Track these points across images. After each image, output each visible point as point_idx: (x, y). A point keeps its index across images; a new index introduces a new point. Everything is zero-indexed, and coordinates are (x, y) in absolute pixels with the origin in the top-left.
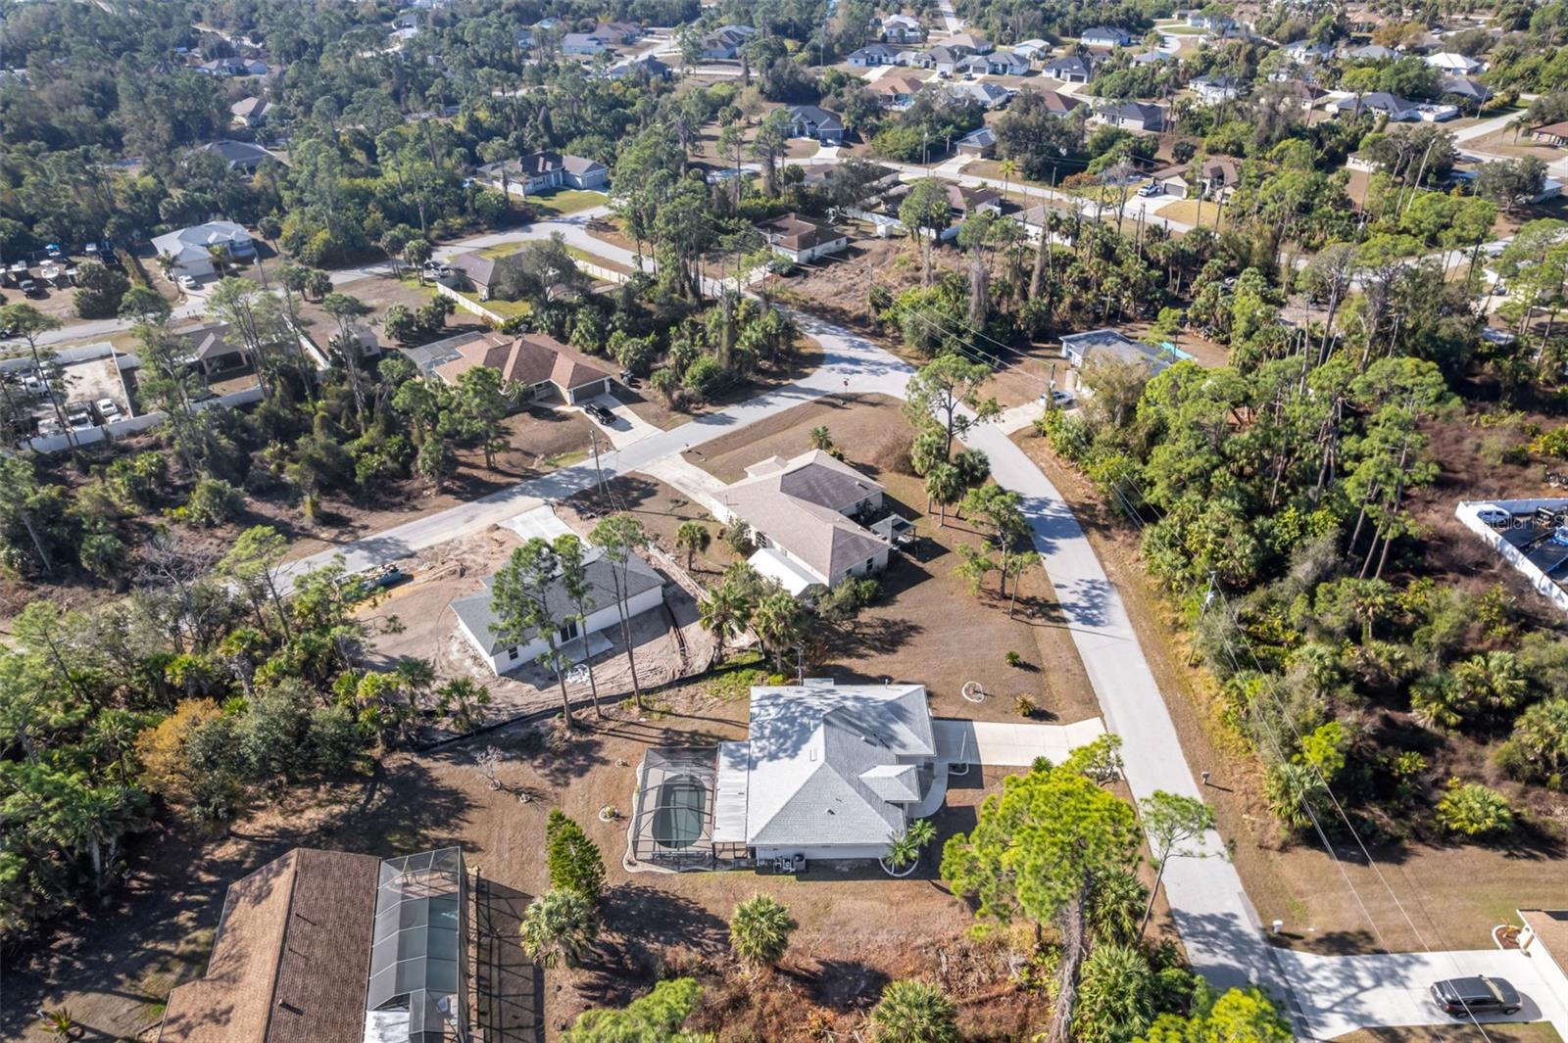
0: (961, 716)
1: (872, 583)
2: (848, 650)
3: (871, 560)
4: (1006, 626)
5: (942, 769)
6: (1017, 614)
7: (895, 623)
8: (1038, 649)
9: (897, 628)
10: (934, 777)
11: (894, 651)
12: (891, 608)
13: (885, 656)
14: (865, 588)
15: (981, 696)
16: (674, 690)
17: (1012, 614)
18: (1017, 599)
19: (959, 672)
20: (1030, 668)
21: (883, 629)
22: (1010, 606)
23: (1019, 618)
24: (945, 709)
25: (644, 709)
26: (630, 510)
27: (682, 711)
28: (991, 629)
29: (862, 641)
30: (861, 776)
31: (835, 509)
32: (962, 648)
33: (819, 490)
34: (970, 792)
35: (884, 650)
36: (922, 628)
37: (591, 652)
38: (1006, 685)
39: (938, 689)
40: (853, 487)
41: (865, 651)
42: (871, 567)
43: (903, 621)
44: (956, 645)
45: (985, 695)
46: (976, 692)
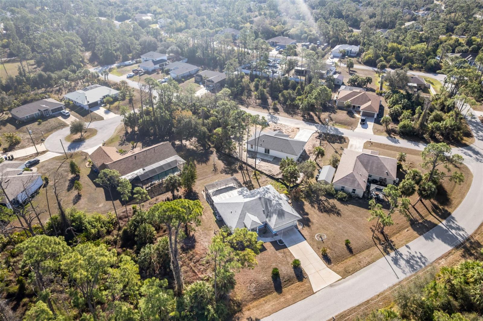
0: (306, 237)
1: (345, 195)
2: (313, 202)
3: (355, 190)
4: (366, 237)
5: (277, 238)
6: (377, 239)
7: (336, 209)
8: (364, 251)
9: (334, 210)
10: (272, 237)
11: (322, 212)
12: (342, 205)
13: (318, 211)
14: (341, 194)
15: (320, 239)
16: (266, 177)
17: (375, 237)
18: (386, 237)
19: (327, 231)
20: (350, 250)
21: (330, 207)
22: (379, 236)
23: (375, 240)
24: (305, 231)
25: (255, 175)
26: (329, 143)
27: (260, 181)
28: (360, 234)
29: (320, 204)
30: (247, 213)
31: (369, 173)
32: (341, 229)
33: (370, 165)
34: (272, 248)
35: (320, 210)
36: (341, 216)
37: (266, 158)
38: (333, 245)
39: (313, 227)
40: (383, 172)
41: (316, 206)
42: (354, 192)
43: (339, 210)
44: (341, 226)
45: (322, 240)
46: (321, 237)
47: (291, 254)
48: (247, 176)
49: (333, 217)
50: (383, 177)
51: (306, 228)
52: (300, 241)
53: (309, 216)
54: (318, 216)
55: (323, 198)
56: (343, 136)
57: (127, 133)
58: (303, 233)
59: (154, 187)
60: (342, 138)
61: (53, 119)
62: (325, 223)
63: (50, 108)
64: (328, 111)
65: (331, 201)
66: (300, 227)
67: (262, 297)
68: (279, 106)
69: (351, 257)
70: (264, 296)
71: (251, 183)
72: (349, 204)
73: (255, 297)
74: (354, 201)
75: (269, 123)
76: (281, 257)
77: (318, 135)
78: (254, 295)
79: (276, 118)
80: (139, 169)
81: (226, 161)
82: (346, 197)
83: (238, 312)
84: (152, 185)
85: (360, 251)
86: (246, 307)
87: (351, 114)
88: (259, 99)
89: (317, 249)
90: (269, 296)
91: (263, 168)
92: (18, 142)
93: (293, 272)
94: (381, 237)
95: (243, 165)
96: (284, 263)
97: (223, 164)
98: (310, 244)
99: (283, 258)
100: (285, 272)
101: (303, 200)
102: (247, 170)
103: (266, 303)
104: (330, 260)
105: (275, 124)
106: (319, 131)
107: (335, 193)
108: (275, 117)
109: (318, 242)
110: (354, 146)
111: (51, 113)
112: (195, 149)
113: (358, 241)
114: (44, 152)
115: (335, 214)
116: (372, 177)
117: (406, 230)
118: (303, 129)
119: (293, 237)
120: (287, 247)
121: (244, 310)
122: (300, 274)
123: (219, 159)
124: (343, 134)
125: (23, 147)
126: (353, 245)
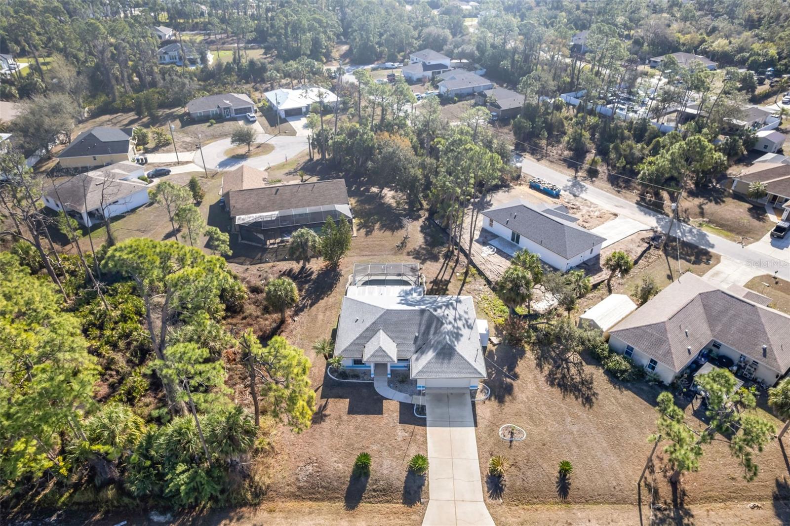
0: (480, 420)
1: (625, 365)
2: (546, 358)
3: (655, 363)
4: (622, 476)
5: (419, 400)
6: (650, 490)
7: (590, 389)
8: (599, 503)
9: (584, 389)
10: (411, 395)
11: (552, 385)
12: (610, 386)
13: (543, 379)
14: (618, 362)
15: (508, 437)
16: (485, 283)
17: (648, 485)
18: (679, 499)
19: (536, 426)
20: (564, 487)
21: (578, 379)
22: (660, 485)
23: (644, 492)
24: (486, 409)
25: (466, 274)
26: (667, 256)
27: (466, 287)
28: (611, 461)
29: (558, 367)
30: (381, 331)
31: (714, 336)
32: (572, 433)
33: (725, 319)
34: (396, 415)
35: (551, 380)
36: (591, 407)
37: (507, 250)
38: (528, 460)
39: (510, 407)
40: (756, 345)
41: (547, 368)
42: (653, 368)
43: (594, 394)
44: (575, 429)
45: (511, 442)
46: (512, 434)
47: (425, 442)
48: (449, 271)
49: (573, 403)
50: (751, 358)
51: (494, 403)
52: (462, 424)
53: (516, 384)
54: (538, 388)
55: (574, 357)
56: (710, 250)
57: (311, 159)
58: (478, 411)
59: (284, 246)
60: (706, 253)
61: (231, 123)
62: (544, 408)
63: (234, 106)
64: (702, 197)
65: (589, 370)
66: (480, 397)
67: (310, 499)
68: (602, 169)
69: (557, 503)
70: (317, 500)
71: (447, 285)
72: (628, 388)
73: (297, 493)
74: (645, 388)
75: (562, 192)
76: (399, 439)
77: (651, 234)
78: (299, 488)
79: (582, 187)
80: (274, 211)
81: (432, 237)
82: (626, 371)
83: (251, 505)
84: (282, 242)
85: (588, 500)
86: (271, 505)
87: (758, 212)
88: (570, 149)
89: (488, 454)
90: (326, 503)
91: (489, 266)
92: (167, 143)
93: (403, 479)
94: (665, 490)
95: (456, 252)
96: (397, 453)
97: (423, 241)
98: (478, 439)
99: (402, 444)
100: (385, 472)
101: (527, 348)
102: (457, 261)
103: (310, 513)
104: (502, 490)
105: (573, 198)
106: (659, 229)
107: (606, 353)
108: (581, 185)
109: (499, 442)
110: (723, 276)
111: (233, 115)
112: (394, 205)
113: (598, 476)
114: (187, 162)
115: (580, 400)
116: (721, 348)
117: (751, 504)
118: (626, 217)
119: (453, 411)
120: (425, 425)
121: (263, 507)
122: (415, 488)
123: (421, 231)
124: (713, 246)
125: (169, 151)
126: (578, 479)
